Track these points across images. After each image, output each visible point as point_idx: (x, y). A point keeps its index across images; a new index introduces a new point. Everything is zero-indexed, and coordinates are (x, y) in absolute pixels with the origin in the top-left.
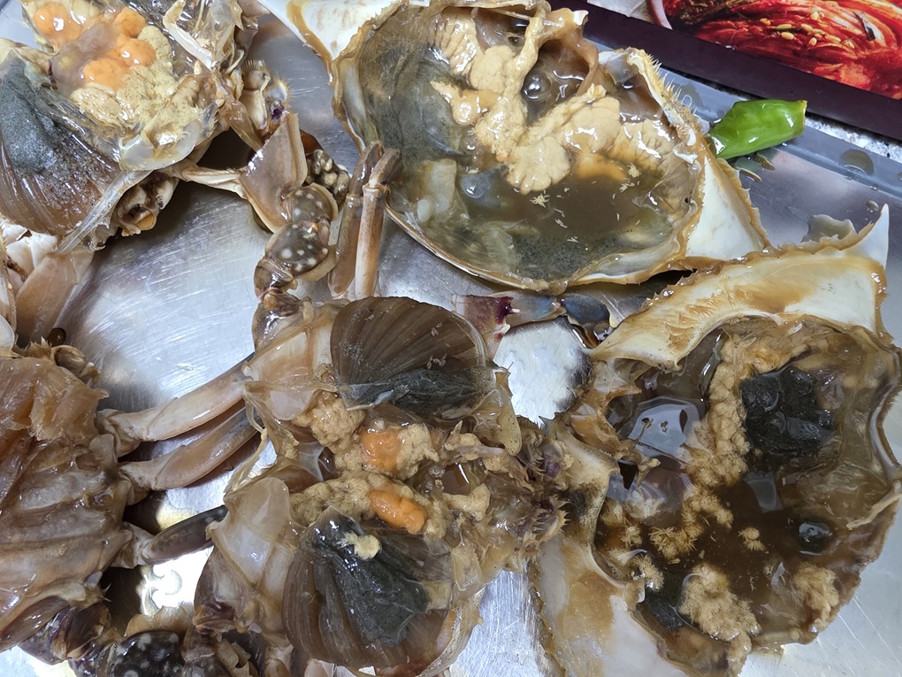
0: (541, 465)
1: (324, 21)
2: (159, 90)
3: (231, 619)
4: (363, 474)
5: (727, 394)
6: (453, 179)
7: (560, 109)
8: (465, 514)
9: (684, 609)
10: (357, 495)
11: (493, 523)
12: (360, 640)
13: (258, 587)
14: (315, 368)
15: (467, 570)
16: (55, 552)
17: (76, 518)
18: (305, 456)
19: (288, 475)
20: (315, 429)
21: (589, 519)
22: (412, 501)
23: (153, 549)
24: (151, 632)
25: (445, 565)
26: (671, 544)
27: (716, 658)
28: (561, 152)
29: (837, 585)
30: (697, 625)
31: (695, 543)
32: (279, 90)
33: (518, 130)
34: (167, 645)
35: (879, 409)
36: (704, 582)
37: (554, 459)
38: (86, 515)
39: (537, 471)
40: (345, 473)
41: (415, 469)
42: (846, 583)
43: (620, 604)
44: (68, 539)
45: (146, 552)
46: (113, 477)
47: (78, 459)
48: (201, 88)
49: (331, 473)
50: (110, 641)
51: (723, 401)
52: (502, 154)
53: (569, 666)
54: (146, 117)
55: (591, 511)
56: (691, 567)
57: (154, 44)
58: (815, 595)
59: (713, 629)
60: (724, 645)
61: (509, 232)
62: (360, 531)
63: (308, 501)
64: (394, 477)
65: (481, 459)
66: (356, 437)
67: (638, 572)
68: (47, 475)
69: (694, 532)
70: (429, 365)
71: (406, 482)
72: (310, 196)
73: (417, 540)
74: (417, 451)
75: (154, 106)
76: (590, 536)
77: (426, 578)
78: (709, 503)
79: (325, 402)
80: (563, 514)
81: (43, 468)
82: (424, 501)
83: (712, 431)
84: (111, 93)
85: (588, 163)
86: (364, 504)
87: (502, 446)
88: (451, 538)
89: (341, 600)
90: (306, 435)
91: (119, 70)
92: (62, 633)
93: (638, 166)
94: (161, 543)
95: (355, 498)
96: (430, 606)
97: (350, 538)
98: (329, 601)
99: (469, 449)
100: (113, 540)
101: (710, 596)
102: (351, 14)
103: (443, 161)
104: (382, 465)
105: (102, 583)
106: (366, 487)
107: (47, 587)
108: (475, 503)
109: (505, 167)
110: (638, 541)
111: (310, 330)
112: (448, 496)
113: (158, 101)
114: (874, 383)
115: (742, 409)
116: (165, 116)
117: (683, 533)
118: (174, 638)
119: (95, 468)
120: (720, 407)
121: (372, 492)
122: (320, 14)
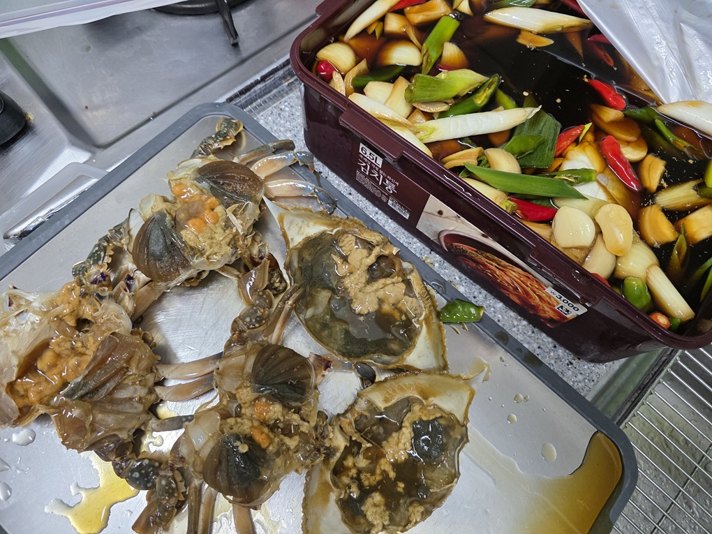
0: (321, 434)
1: (291, 227)
2: (216, 236)
3: (183, 462)
4: (251, 419)
5: (408, 425)
6: (328, 300)
7: (382, 281)
8: (287, 445)
9: (363, 508)
10: (246, 426)
11: (296, 452)
12: (230, 483)
13: (197, 453)
14: (245, 372)
15: (279, 468)
16: (122, 417)
17: (132, 405)
18: (230, 405)
19: (222, 411)
20: (237, 396)
21: (334, 460)
22: (267, 435)
23: (158, 425)
24: (149, 459)
25: (272, 463)
26: (368, 480)
27: (367, 530)
28: (377, 300)
29: (422, 513)
30: (365, 515)
31: (377, 482)
32: (265, 249)
33: (361, 285)
34: (154, 466)
35: (459, 448)
36: (375, 500)
37: (327, 433)
38: (136, 404)
39: (319, 436)
40: (244, 416)
41: (273, 422)
42: (427, 513)
43: (333, 496)
44: (127, 413)
45: (154, 426)
46: (151, 391)
47: (140, 381)
48: (234, 237)
49: (239, 415)
50: (132, 458)
51: (406, 427)
52: (352, 294)
53: (309, 518)
54: (208, 248)
55: (335, 457)
56: (372, 492)
57: (220, 214)
58: (413, 515)
59: (370, 518)
60: (372, 525)
61: (344, 329)
62: (243, 441)
63: (226, 424)
64: (264, 423)
65: (298, 425)
66: (253, 403)
67: (350, 488)
68: (127, 385)
69: (378, 478)
70: (289, 383)
71: (268, 426)
72: (265, 296)
73: (264, 450)
74: (276, 414)
75: (212, 243)
76: (332, 467)
77: (263, 467)
78: (388, 468)
79: (245, 387)
80: (324, 456)
81: (126, 382)
82: (272, 436)
83: (398, 438)
84: (197, 234)
85: (386, 308)
86: (248, 431)
87: (309, 422)
88: (278, 454)
89: (228, 466)
90: (233, 397)
91: (203, 225)
92: (115, 450)
93: (406, 315)
94: (161, 424)
95: (245, 428)
96: (260, 478)
97: (238, 443)
98: (223, 465)
99: (295, 420)
100: (144, 417)
101: (375, 505)
102: (303, 229)
103: (326, 291)
104: (260, 417)
105: (134, 434)
106: (251, 425)
107: (115, 430)
108: (292, 443)
109: (352, 300)
110: (355, 476)
111: (247, 355)
112: (282, 436)
113: (215, 241)
114: (459, 437)
115: (412, 433)
116: (216, 249)
117: (374, 477)
118: (157, 464)
119: (145, 386)
120: (404, 429)
121: (252, 427)
122: (291, 223)
